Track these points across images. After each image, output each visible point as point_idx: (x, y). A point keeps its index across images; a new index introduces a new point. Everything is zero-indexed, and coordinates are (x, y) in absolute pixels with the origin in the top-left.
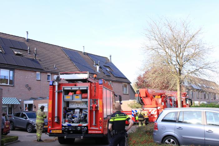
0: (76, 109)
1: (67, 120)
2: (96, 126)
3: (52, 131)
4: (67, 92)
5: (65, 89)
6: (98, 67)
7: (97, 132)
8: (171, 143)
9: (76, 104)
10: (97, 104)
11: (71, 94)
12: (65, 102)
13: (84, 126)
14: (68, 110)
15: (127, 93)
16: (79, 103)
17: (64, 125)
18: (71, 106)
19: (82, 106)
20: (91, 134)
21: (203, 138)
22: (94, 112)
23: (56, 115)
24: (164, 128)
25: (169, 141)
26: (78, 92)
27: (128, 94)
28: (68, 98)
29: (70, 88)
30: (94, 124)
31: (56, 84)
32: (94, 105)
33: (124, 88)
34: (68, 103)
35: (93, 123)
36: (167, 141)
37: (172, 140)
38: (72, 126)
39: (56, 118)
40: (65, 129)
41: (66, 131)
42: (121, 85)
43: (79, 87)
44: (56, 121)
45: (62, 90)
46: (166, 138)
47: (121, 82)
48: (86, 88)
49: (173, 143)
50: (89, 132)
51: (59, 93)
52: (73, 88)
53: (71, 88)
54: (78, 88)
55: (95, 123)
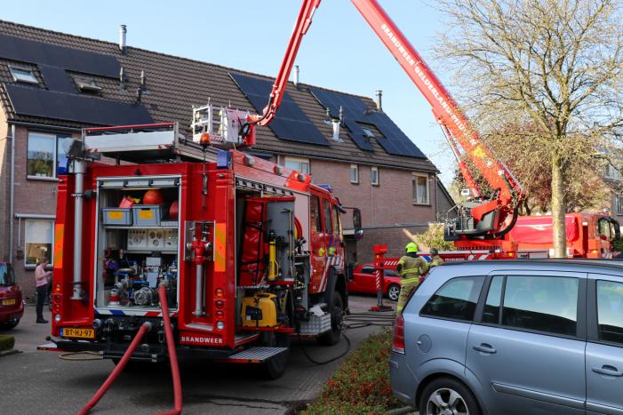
0: (150, 255)
1: (113, 293)
2: (202, 319)
3: (64, 330)
4: (115, 197)
5: (106, 185)
6: (336, 126)
7: (207, 340)
8: (450, 407)
9: (151, 240)
10: (210, 238)
11: (126, 204)
12: (108, 231)
14: (123, 260)
15: (428, 203)
16: (152, 234)
17: (102, 311)
18: (135, 246)
19: (167, 246)
21: (580, 401)
22: (199, 267)
23: (77, 277)
24: (426, 343)
25: (446, 396)
26: (149, 196)
27: (429, 206)
28: (116, 217)
29: (121, 184)
30: (198, 312)
31: (78, 168)
32: (199, 242)
33: (417, 185)
34: (122, 235)
35: (194, 309)
36: (436, 398)
37: (455, 395)
38: (125, 316)
39: (77, 286)
40: (103, 325)
41: (107, 334)
42: (407, 179)
43: (151, 181)
44: (76, 296)
45: (97, 191)
46: (431, 385)
47: (408, 170)
48: (172, 183)
49: (459, 406)
50: (183, 339)
51: (88, 202)
52: (130, 184)
53: (126, 182)
54: (146, 183)
55: (203, 309)
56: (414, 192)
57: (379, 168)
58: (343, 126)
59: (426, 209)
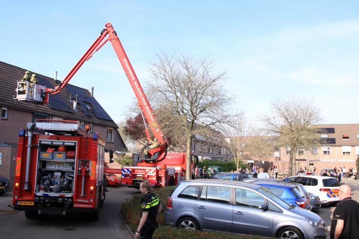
0: (56, 171)
1: (42, 187)
2: (84, 198)
3: (19, 202)
4: (45, 148)
5: (42, 142)
6: (75, 103)
7: (85, 206)
8: (188, 226)
9: (57, 166)
10: (88, 167)
11: (50, 150)
12: (40, 161)
13: (68, 198)
16: (61, 163)
17: (38, 194)
18: (49, 167)
19: (64, 168)
20: (78, 208)
21: (231, 222)
22: (83, 178)
23: (27, 180)
24: (181, 206)
25: (187, 223)
26: (61, 148)
28: (46, 156)
29: (50, 143)
30: (82, 195)
31: (30, 134)
32: (84, 168)
33: (109, 134)
34: (44, 163)
35: (81, 193)
36: (183, 223)
37: (190, 222)
38: (49, 196)
39: (27, 184)
40: (40, 200)
41: (40, 204)
42: (105, 130)
43: (64, 143)
44: (26, 188)
45: (38, 145)
46: (183, 219)
47: (105, 126)
48: (74, 144)
49: (192, 225)
50: (75, 205)
51: (33, 149)
52: (54, 143)
53: (52, 142)
54: (62, 143)
55: (84, 193)
56: (107, 135)
57: (93, 124)
58: (78, 104)
59: (112, 144)
